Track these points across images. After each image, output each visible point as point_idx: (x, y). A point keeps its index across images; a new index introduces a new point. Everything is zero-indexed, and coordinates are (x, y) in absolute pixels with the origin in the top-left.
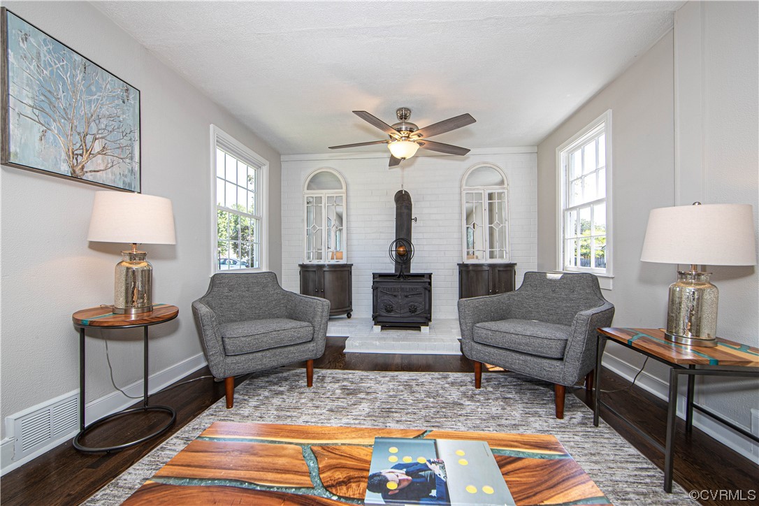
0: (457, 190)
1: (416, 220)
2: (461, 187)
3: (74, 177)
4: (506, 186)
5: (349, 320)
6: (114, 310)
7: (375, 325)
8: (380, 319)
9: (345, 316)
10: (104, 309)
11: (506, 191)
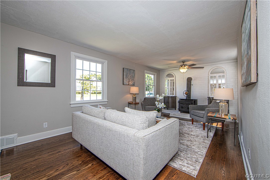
0: (207, 76)
1: (192, 85)
2: (208, 75)
3: (128, 85)
4: (225, 73)
5: (175, 110)
6: (132, 102)
7: (179, 111)
8: (180, 110)
9: (174, 109)
10: (131, 102)
11: (225, 75)
